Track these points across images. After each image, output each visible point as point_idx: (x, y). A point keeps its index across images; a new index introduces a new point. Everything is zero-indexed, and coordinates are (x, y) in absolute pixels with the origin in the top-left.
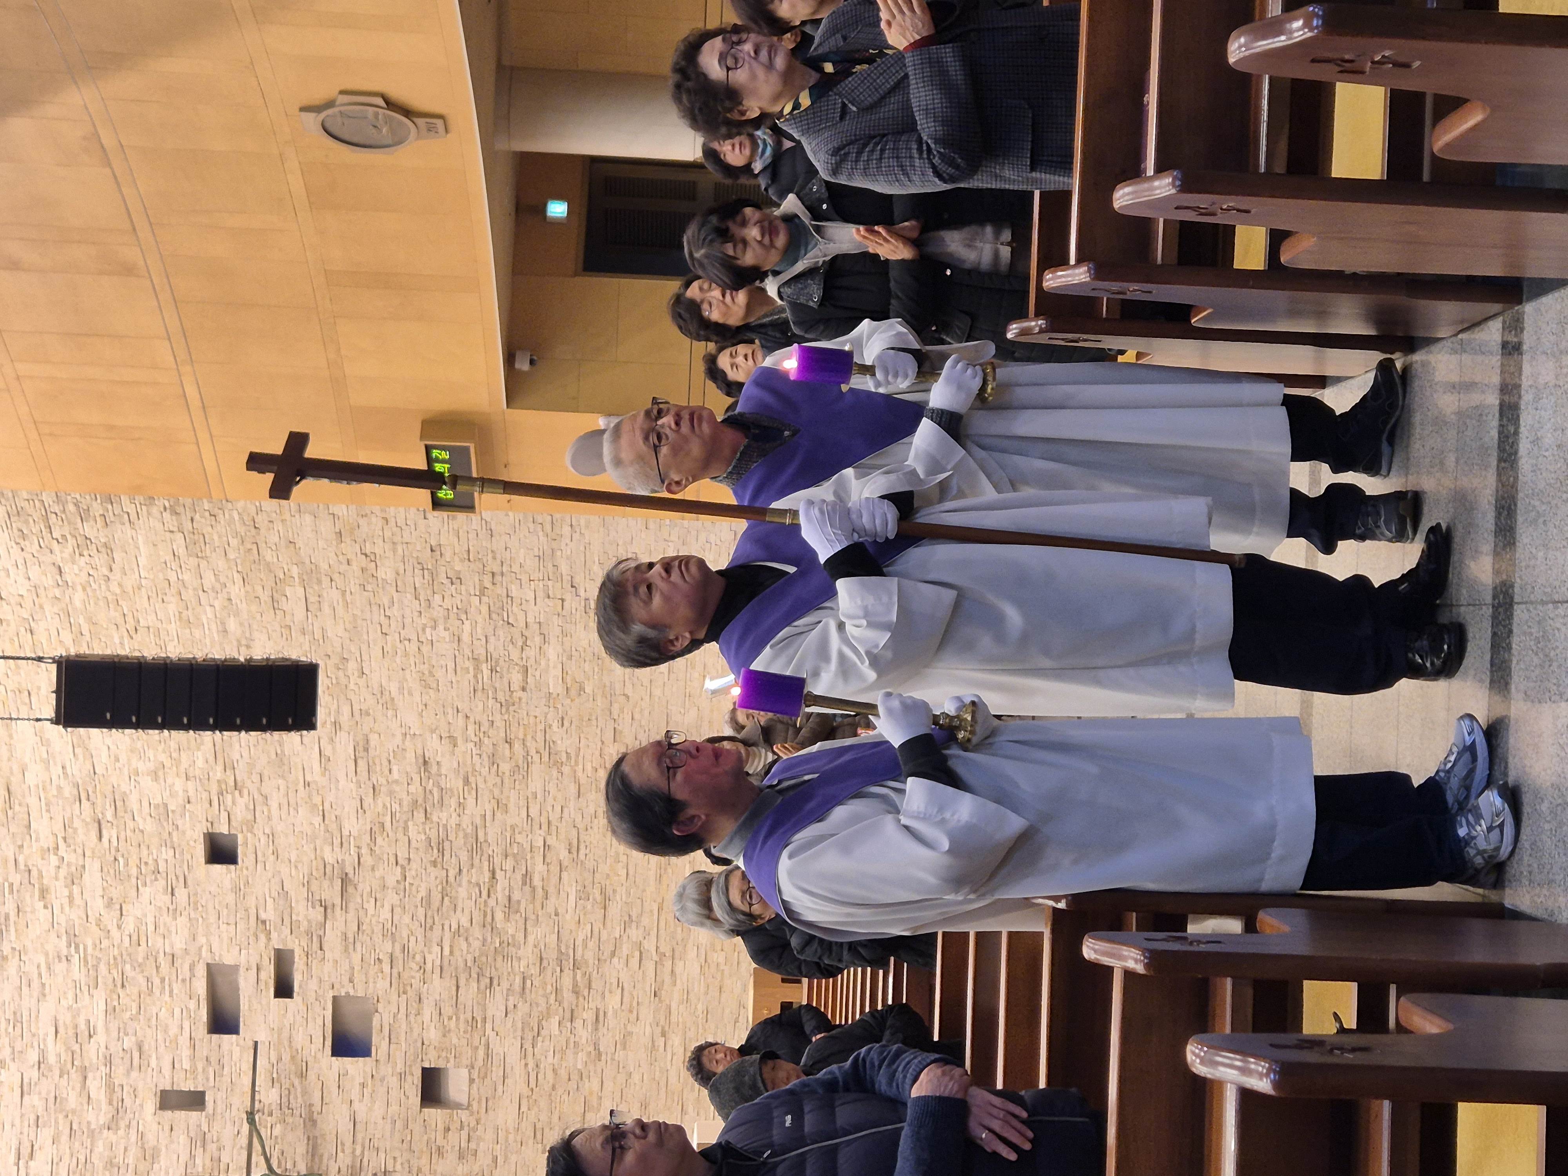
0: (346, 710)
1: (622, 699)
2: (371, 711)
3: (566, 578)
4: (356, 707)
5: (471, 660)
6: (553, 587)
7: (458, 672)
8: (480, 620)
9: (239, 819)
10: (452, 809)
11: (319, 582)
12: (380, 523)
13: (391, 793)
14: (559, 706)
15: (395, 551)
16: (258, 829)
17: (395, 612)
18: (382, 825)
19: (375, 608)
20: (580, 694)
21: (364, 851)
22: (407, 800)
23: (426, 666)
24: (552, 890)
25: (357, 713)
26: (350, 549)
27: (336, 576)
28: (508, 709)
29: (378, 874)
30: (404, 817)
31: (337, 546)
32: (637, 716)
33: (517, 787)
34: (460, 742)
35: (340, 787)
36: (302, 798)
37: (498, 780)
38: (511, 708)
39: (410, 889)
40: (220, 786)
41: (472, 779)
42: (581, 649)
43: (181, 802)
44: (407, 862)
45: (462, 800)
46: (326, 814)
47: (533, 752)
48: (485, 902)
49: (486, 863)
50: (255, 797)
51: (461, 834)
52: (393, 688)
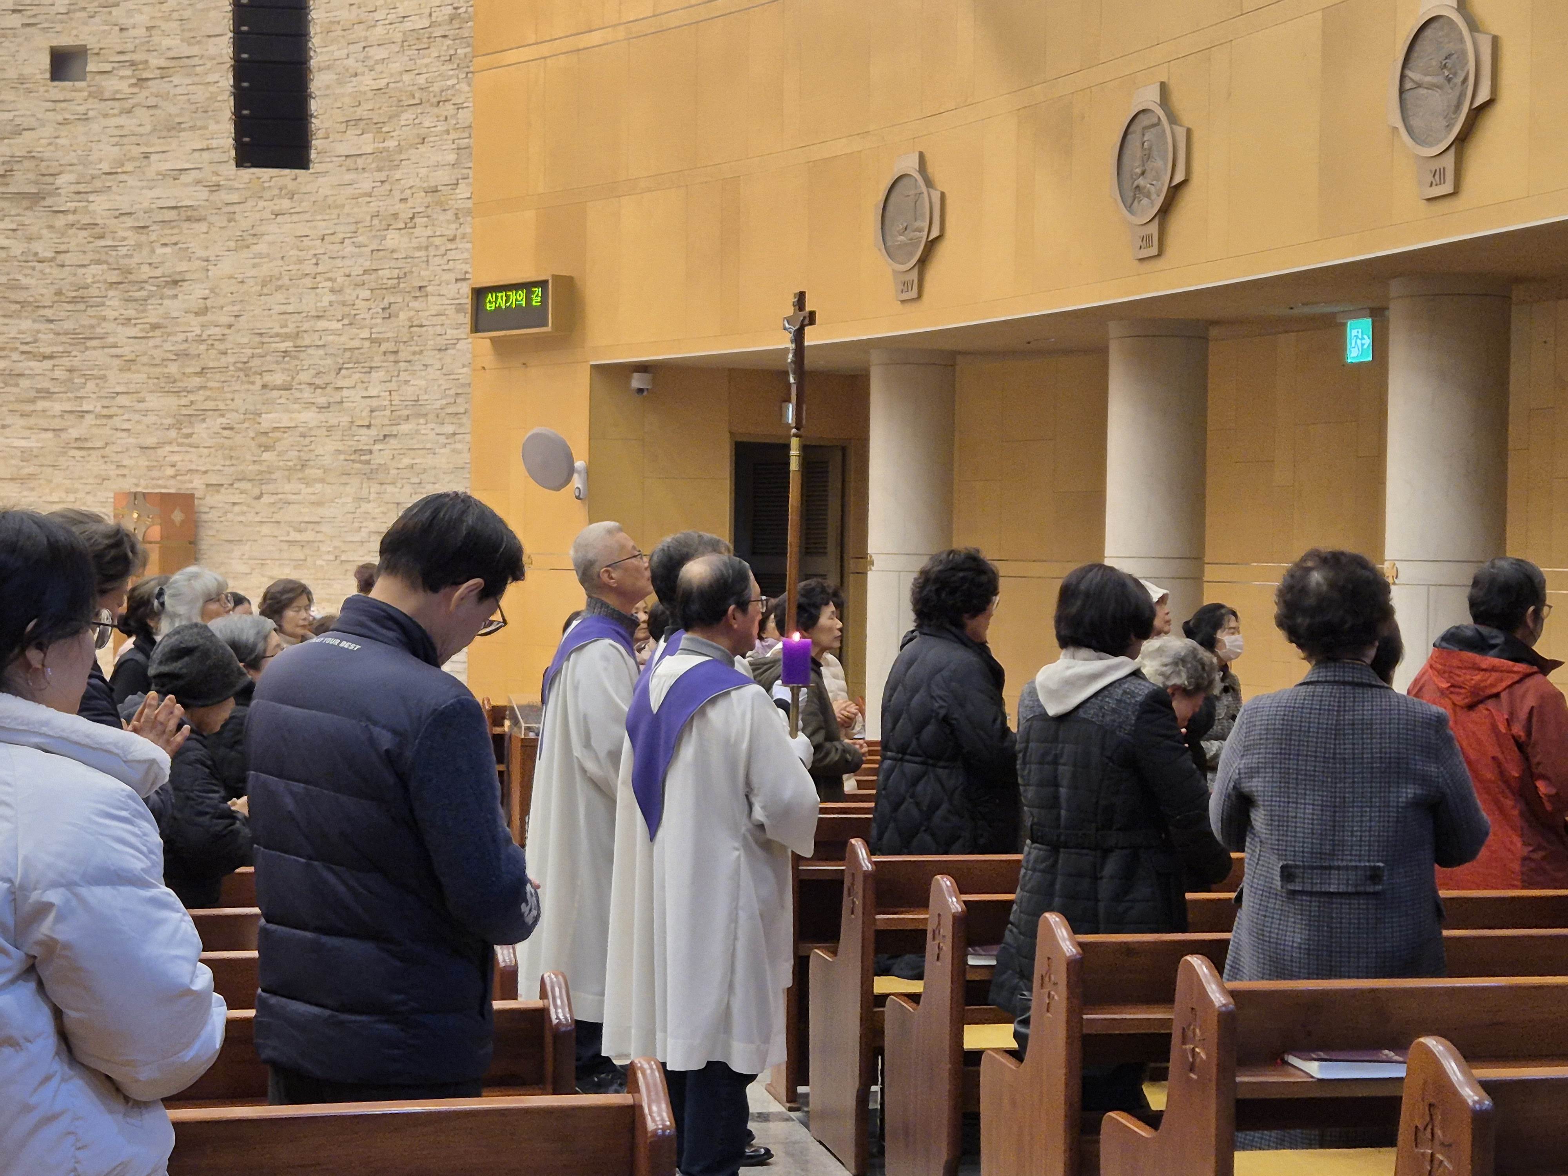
0: (234, 197)
1: (256, 491)
2: (233, 224)
3: (395, 430)
4: (237, 208)
5: (295, 331)
6: (384, 416)
7: (281, 316)
8: (343, 339)
9: (103, 84)
10: (123, 312)
11: (380, 170)
12: (450, 233)
13: (139, 246)
14: (246, 425)
15: (419, 248)
16: (93, 103)
17: (349, 249)
18: (102, 237)
19: (353, 228)
20: (260, 446)
21: (71, 218)
22: (133, 262)
23: (287, 282)
24: (32, 421)
25: (230, 209)
26: (419, 201)
27: (387, 186)
28: (241, 370)
29: (44, 232)
30: (111, 260)
31: (420, 187)
32: (237, 509)
33: (150, 381)
34: (200, 319)
35: (144, 191)
36: (130, 151)
37: (158, 361)
38: (241, 374)
39: (27, 267)
40: (141, 63)
41: (158, 333)
42: (312, 447)
43: (121, 21)
44: (60, 263)
45: (133, 322)
46: (113, 176)
47: (192, 397)
48: (17, 349)
49: (61, 349)
50: (129, 101)
51: (93, 321)
52: (261, 247)
